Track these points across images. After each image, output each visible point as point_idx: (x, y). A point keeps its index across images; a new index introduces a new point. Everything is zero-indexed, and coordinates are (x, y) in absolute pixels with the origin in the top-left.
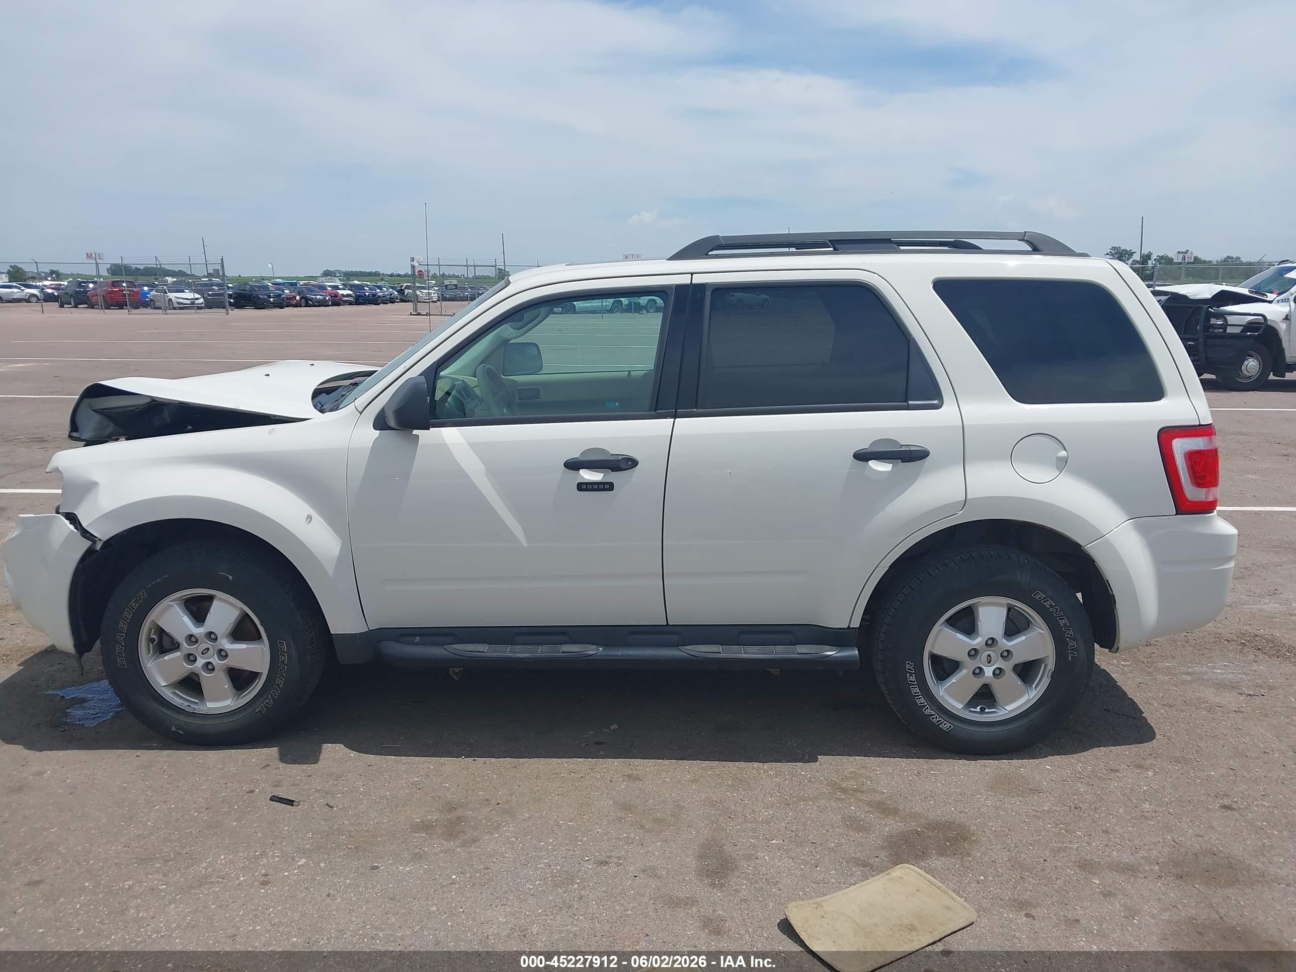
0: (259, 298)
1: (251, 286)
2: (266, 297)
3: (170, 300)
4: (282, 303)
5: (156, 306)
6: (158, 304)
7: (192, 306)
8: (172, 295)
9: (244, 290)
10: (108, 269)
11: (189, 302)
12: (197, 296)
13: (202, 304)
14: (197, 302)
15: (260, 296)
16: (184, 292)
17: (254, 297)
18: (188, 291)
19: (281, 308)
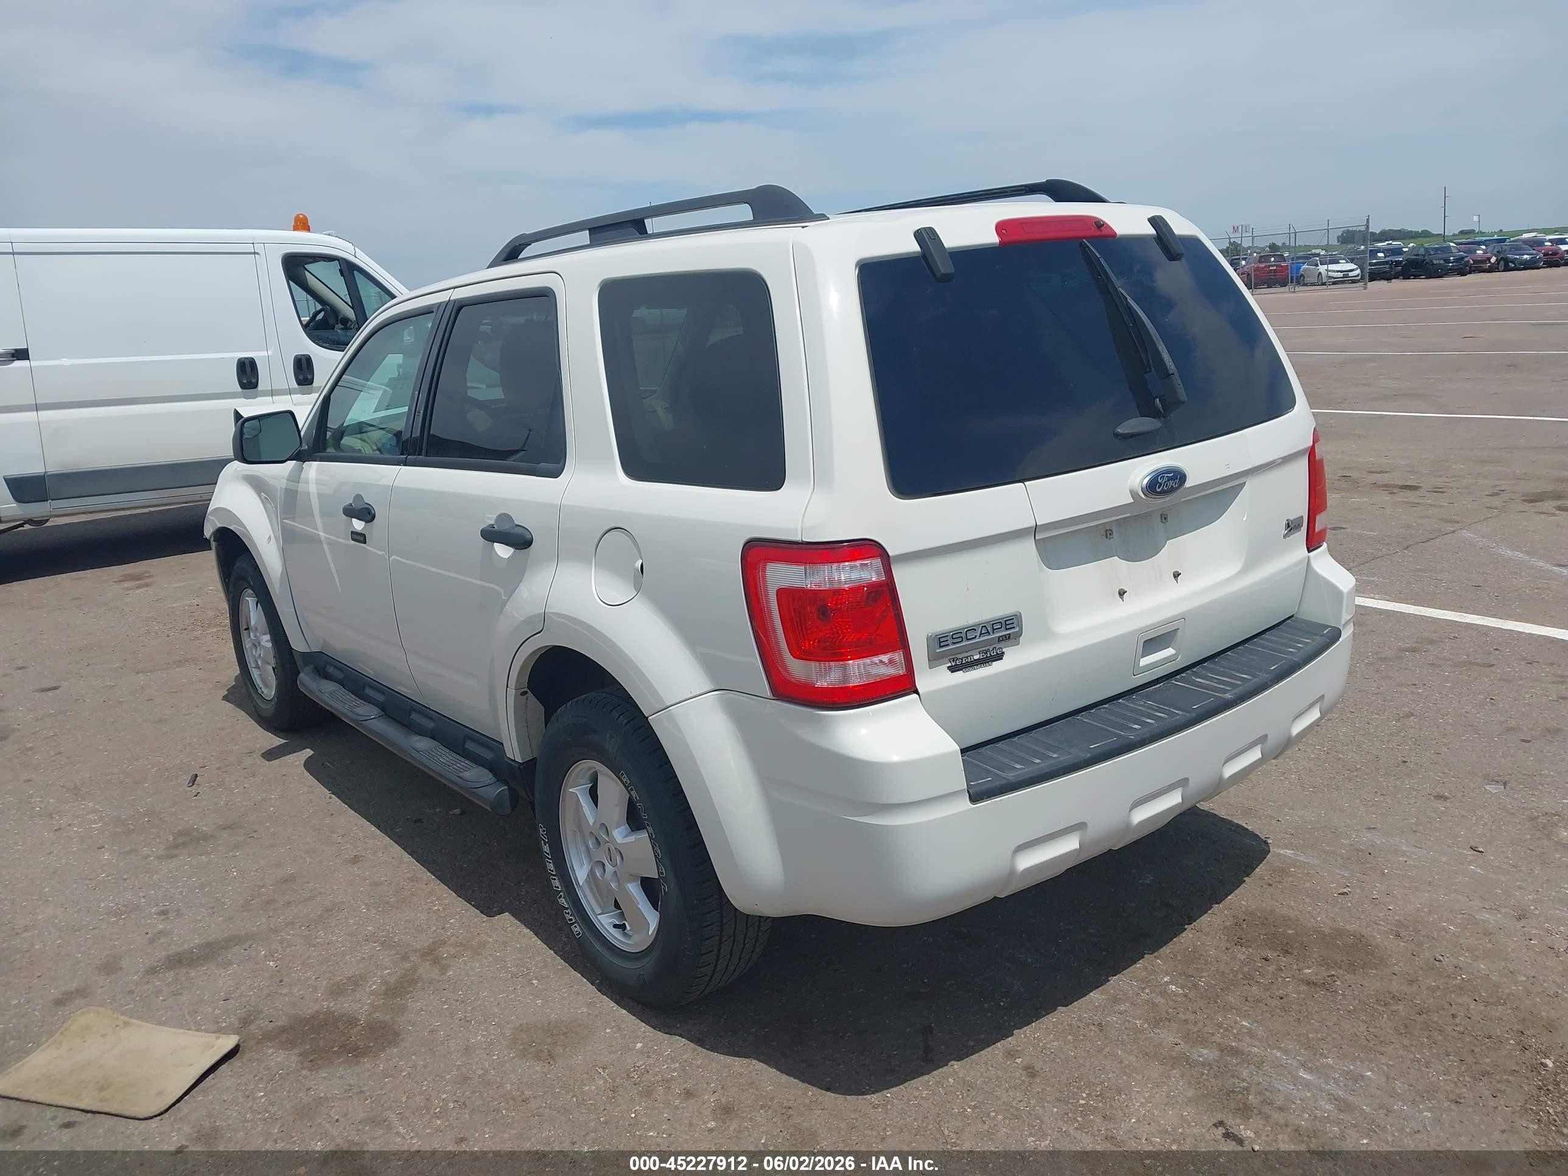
0: (1433, 264)
1: (1426, 249)
2: (1442, 262)
3: (1320, 273)
4: (1462, 269)
5: (1306, 282)
6: (1307, 280)
7: (1345, 279)
8: (1322, 268)
9: (1417, 255)
10: (1338, 238)
11: (1341, 275)
12: (1352, 266)
13: (1358, 275)
14: (1351, 274)
15: (1435, 262)
16: (1339, 263)
17: (1427, 263)
18: (1344, 261)
19: (1463, 274)
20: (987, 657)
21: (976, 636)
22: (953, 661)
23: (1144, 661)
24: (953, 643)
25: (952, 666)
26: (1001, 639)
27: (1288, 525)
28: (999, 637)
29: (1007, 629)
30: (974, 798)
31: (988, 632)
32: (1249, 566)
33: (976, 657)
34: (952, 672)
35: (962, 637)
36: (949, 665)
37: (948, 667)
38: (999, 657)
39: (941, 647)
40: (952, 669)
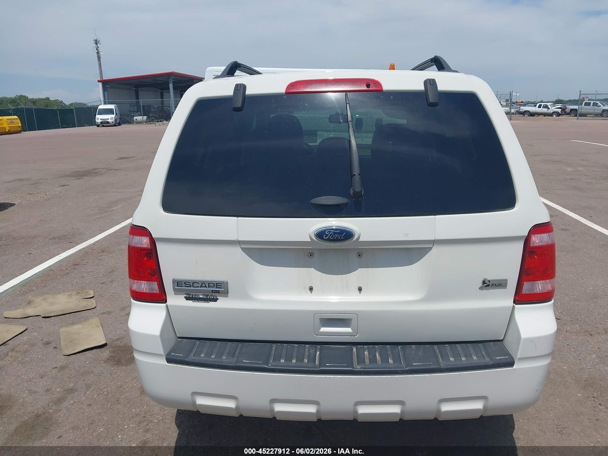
20: (207, 298)
21: (198, 286)
22: (188, 295)
23: (323, 329)
24: (185, 286)
25: (187, 297)
26: (214, 291)
27: (484, 282)
28: (212, 290)
29: (217, 288)
30: (169, 361)
31: (206, 286)
32: (428, 299)
33: (201, 296)
34: (186, 300)
35: (190, 285)
36: (186, 296)
37: (185, 297)
38: (215, 300)
39: (178, 286)
40: (187, 299)
